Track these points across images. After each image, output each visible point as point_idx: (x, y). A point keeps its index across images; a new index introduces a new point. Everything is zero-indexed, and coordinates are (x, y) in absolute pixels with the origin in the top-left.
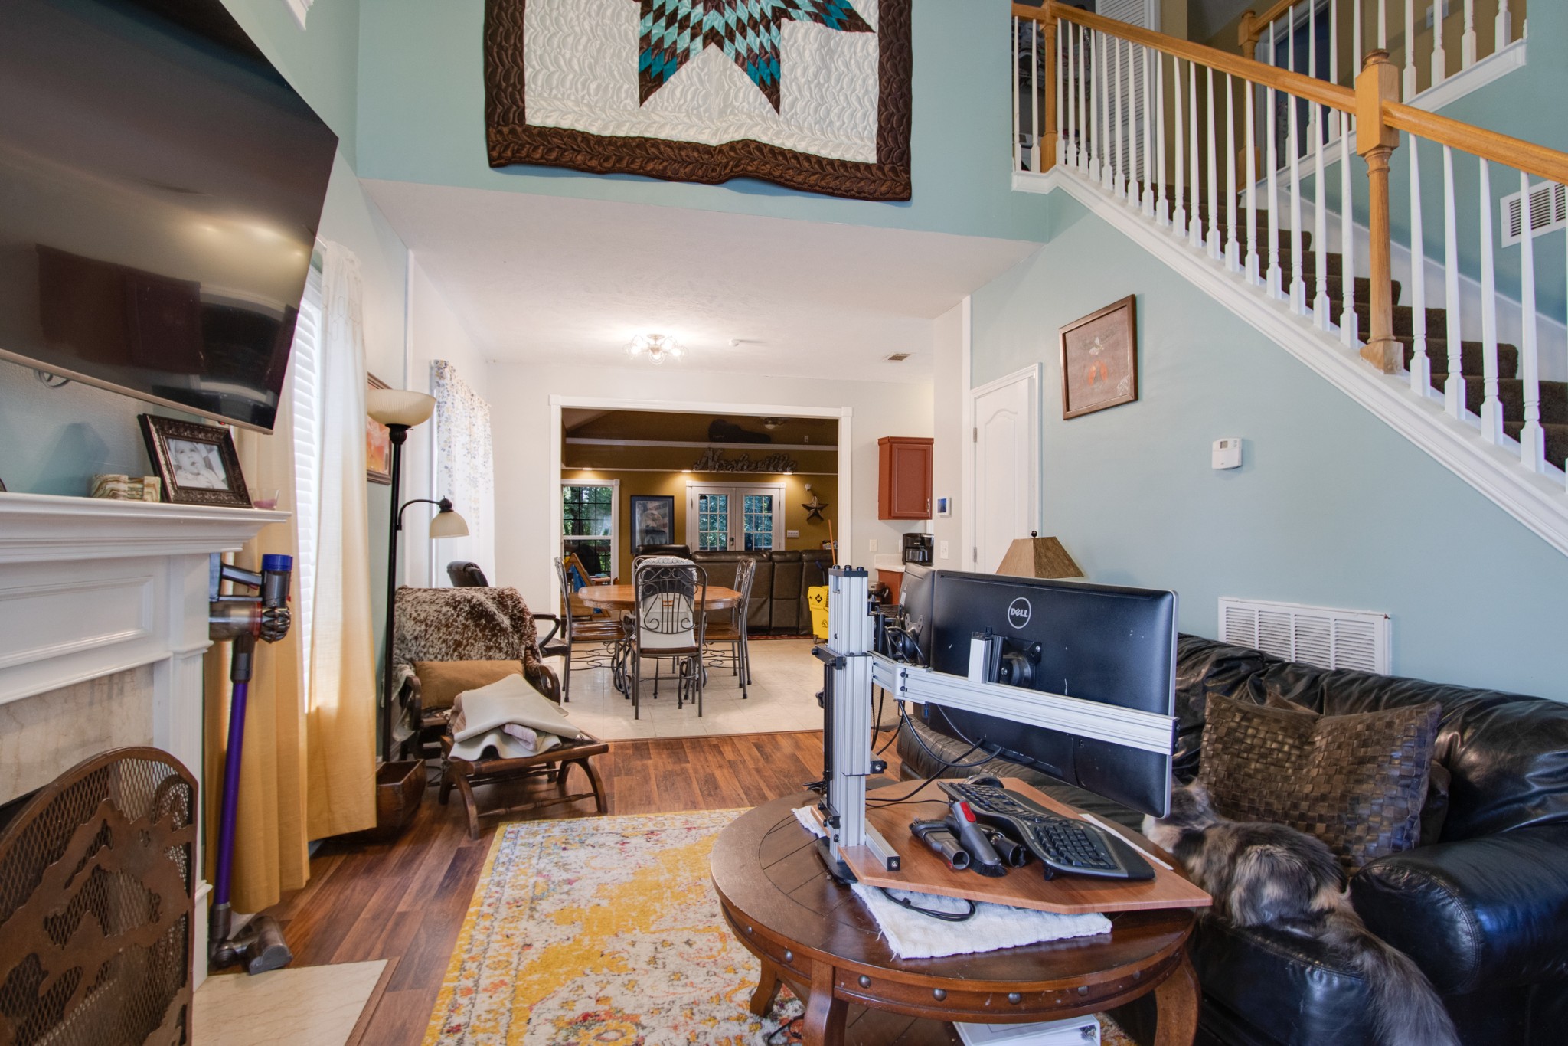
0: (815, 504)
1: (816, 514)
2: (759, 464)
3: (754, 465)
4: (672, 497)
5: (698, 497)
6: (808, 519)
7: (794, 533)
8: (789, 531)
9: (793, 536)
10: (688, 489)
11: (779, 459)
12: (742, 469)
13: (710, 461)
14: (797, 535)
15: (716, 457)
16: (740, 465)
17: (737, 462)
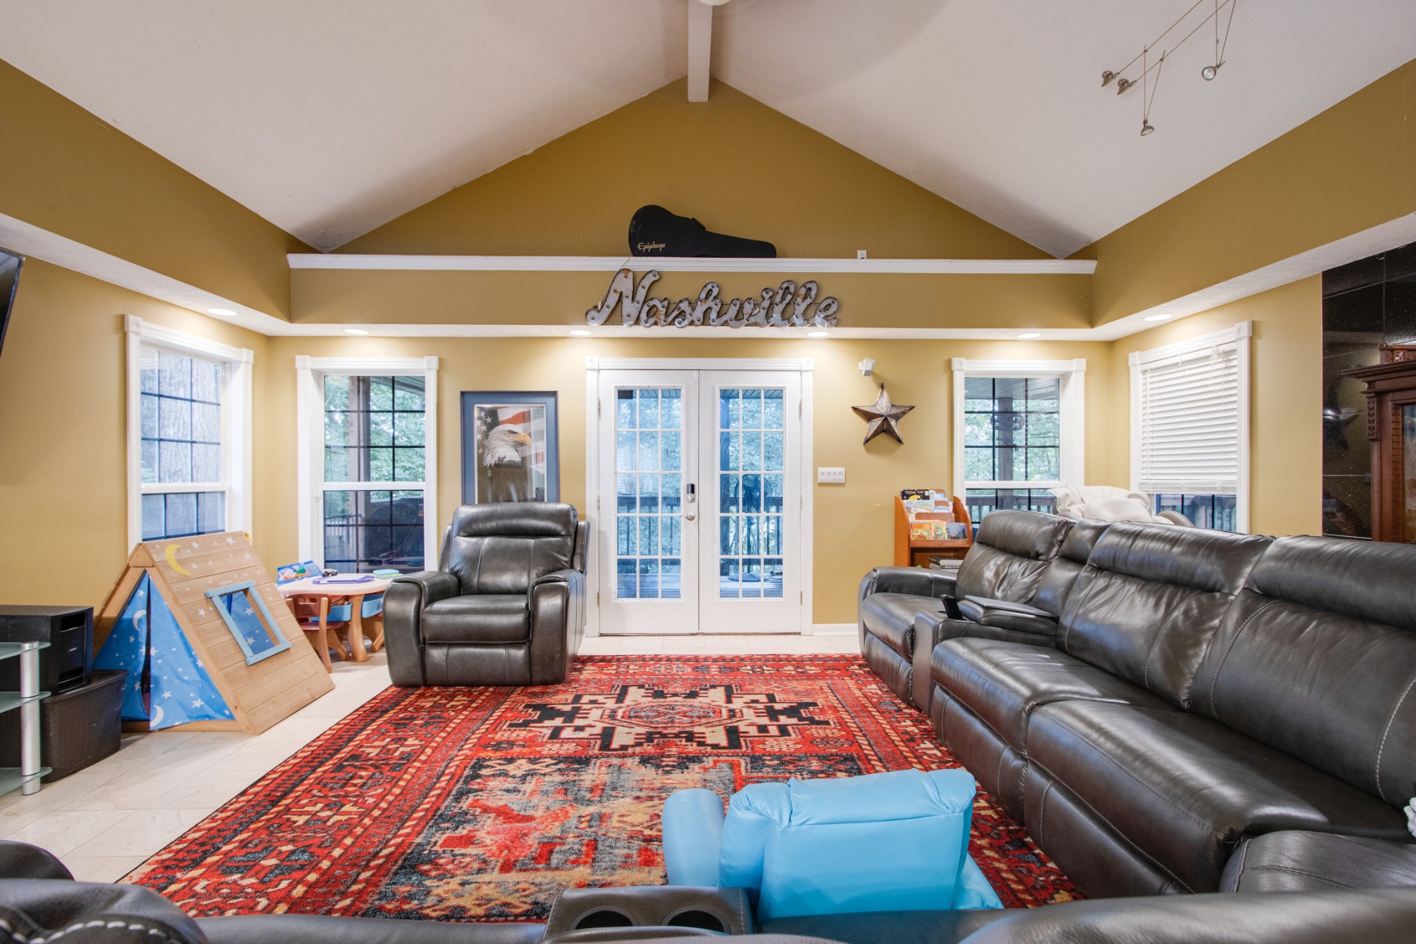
0: (882, 405)
1: (885, 429)
2: (748, 308)
3: (733, 311)
4: (554, 394)
5: (613, 395)
6: (867, 441)
7: (835, 473)
8: (821, 470)
9: (831, 479)
10: (591, 377)
11: (795, 295)
12: (705, 321)
13: (627, 302)
14: (841, 479)
15: (641, 294)
16: (699, 312)
17: (693, 305)
